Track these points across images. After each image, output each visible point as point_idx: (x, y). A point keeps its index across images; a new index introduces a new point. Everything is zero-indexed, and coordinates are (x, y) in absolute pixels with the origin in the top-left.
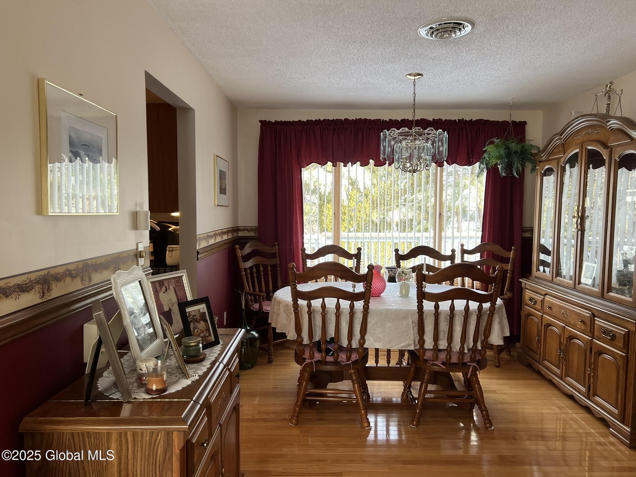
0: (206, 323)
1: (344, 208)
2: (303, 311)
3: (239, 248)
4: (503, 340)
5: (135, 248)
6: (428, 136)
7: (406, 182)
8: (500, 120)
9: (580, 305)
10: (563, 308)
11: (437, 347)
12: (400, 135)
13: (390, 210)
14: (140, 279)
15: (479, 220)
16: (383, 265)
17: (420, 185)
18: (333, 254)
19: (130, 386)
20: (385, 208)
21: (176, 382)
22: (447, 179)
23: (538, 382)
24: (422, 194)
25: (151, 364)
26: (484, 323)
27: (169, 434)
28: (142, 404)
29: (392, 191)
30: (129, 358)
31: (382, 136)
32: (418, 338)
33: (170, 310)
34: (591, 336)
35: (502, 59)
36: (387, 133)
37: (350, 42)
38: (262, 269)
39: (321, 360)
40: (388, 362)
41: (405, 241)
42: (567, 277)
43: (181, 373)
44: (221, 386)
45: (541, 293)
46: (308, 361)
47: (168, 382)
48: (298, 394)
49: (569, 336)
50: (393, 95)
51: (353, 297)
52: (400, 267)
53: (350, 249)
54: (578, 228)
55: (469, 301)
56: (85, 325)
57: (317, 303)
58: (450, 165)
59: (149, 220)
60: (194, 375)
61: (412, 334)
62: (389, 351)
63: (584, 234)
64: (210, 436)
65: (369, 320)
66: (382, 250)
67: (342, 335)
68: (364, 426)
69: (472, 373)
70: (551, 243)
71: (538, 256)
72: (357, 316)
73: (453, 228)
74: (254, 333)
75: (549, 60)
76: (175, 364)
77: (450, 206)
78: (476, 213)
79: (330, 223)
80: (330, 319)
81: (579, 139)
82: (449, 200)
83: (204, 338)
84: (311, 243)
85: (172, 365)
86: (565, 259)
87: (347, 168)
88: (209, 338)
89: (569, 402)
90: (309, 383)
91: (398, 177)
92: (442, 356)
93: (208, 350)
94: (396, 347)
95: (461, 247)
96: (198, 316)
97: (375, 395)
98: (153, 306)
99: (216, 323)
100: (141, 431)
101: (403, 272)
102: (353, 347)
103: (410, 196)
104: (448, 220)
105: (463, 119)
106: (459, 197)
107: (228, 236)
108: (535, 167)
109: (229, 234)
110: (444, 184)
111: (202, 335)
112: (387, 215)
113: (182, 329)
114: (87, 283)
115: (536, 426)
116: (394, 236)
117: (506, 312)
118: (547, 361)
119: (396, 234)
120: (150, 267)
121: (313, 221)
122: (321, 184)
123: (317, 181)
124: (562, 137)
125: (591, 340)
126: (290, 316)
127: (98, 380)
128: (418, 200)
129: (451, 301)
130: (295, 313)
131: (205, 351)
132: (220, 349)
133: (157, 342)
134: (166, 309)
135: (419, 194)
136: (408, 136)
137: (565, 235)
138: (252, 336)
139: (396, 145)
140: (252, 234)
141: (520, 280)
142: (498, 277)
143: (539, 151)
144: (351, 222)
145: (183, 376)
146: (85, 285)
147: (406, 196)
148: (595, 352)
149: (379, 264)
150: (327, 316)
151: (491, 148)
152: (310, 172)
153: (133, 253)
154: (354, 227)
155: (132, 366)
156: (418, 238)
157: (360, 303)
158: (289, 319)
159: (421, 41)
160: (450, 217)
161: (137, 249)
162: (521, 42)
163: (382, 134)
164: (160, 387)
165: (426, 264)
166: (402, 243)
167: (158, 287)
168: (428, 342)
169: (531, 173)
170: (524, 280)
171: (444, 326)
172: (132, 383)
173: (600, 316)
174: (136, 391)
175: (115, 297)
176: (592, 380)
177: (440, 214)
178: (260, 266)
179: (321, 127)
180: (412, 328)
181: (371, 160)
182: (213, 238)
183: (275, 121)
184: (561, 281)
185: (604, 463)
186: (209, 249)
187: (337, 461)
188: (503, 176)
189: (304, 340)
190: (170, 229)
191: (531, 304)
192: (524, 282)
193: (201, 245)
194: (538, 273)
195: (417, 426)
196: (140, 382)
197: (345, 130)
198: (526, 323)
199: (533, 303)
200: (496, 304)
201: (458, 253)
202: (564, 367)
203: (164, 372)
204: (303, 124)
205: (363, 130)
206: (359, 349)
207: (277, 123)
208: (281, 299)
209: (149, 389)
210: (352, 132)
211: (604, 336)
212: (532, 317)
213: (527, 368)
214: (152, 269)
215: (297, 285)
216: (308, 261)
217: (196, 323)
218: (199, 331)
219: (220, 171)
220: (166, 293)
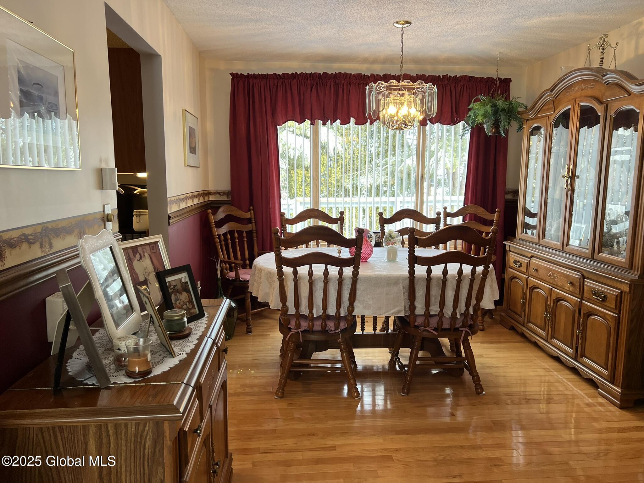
0: (189, 294)
2: (288, 279)
3: (211, 213)
4: (494, 304)
5: (102, 210)
9: (569, 267)
10: (550, 270)
11: (429, 313)
12: (387, 89)
14: (111, 245)
16: (371, 228)
18: (312, 219)
19: (106, 369)
21: (162, 361)
23: (523, 344)
25: (131, 342)
27: (158, 424)
28: (126, 387)
30: (102, 335)
31: (367, 89)
32: (409, 304)
33: (146, 280)
34: (580, 297)
36: (374, 87)
38: (236, 235)
39: (308, 329)
40: (375, 328)
42: (555, 238)
43: (165, 351)
44: (210, 363)
45: (526, 255)
46: (294, 331)
47: (152, 362)
49: (557, 298)
51: (341, 263)
52: (384, 232)
54: (568, 188)
55: (463, 264)
56: (47, 299)
57: (303, 270)
58: (432, 124)
60: (181, 353)
61: (403, 299)
62: (375, 318)
63: (574, 194)
64: (202, 419)
65: (358, 286)
68: (354, 396)
69: (464, 338)
71: (523, 219)
72: (345, 283)
76: (157, 341)
81: (571, 95)
83: (188, 310)
85: (154, 342)
87: (326, 126)
88: (192, 311)
92: (434, 322)
93: (193, 324)
94: (383, 314)
95: (443, 210)
96: (179, 287)
99: (199, 293)
100: (126, 422)
101: (390, 236)
102: (342, 315)
105: (447, 75)
107: (199, 199)
108: (522, 126)
111: (185, 307)
114: (47, 250)
115: (518, 389)
118: (532, 324)
120: (119, 232)
122: (290, 148)
124: (553, 93)
125: (579, 302)
126: (274, 284)
127: (67, 363)
130: (279, 280)
131: (190, 324)
132: (206, 322)
133: (133, 317)
134: (142, 279)
136: (396, 89)
140: (224, 198)
141: (504, 242)
142: (492, 239)
143: (526, 109)
145: (168, 355)
146: (45, 253)
148: (584, 313)
149: (367, 227)
150: (314, 283)
151: (477, 106)
153: (99, 216)
155: (107, 345)
156: (393, 203)
157: (349, 269)
158: (272, 287)
161: (104, 211)
163: (367, 87)
164: (144, 369)
168: (419, 307)
169: (518, 132)
170: (508, 242)
171: (435, 292)
172: (109, 365)
173: (589, 277)
174: (114, 375)
175: (84, 266)
176: (580, 341)
177: (422, 176)
178: (235, 233)
179: (298, 82)
180: (403, 293)
181: (352, 119)
182: (184, 201)
183: (248, 74)
184: (548, 243)
185: (595, 425)
186: (180, 213)
187: (328, 434)
188: (489, 136)
189: (289, 310)
190: (136, 192)
191: (516, 266)
192: (508, 245)
193: (172, 209)
194: (523, 235)
195: (407, 394)
196: (118, 364)
197: (324, 85)
198: (510, 286)
199: (518, 266)
200: (489, 267)
201: (442, 216)
202: (550, 329)
203: (147, 352)
204: (279, 77)
205: (343, 85)
206: (347, 317)
207: (249, 76)
208: (262, 266)
209: (130, 371)
210: (332, 87)
211: (594, 297)
212: (516, 280)
213: (510, 331)
214: (121, 235)
215: (282, 251)
216: (288, 226)
217: (178, 294)
218: (182, 303)
219: (190, 128)
220: (140, 261)
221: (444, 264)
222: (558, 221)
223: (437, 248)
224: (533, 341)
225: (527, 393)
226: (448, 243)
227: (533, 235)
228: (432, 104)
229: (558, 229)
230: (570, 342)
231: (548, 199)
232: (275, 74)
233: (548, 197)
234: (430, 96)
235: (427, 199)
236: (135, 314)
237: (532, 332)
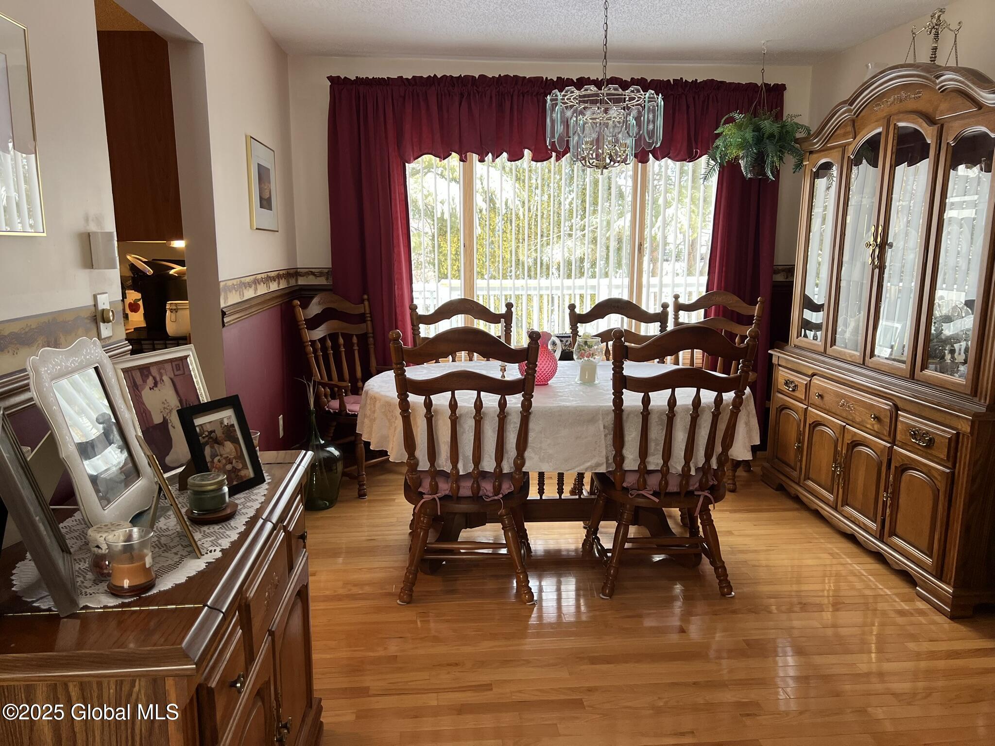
0: (237, 446)
2: (417, 414)
3: (300, 306)
4: (751, 452)
5: (92, 303)
6: (631, 104)
9: (874, 392)
10: (843, 396)
11: (645, 467)
12: (581, 101)
14: (97, 365)
16: (552, 330)
17: (595, 203)
18: (463, 315)
19: (79, 579)
21: (175, 566)
23: (796, 514)
24: (599, 217)
25: (118, 536)
26: (722, 427)
27: (157, 682)
28: (105, 616)
31: (549, 101)
32: (614, 452)
33: (165, 422)
34: (890, 441)
36: (560, 97)
38: (341, 341)
39: (451, 494)
40: (561, 490)
42: (852, 346)
43: (187, 546)
44: (269, 562)
45: (805, 372)
46: (427, 497)
47: (155, 569)
48: (412, 549)
49: (852, 442)
51: (502, 388)
52: (578, 335)
53: (494, 305)
54: (874, 263)
55: (701, 389)
57: (441, 400)
58: (658, 160)
60: (213, 549)
61: (604, 446)
62: (561, 476)
63: (883, 274)
64: (250, 659)
65: (532, 425)
68: (523, 600)
69: (702, 507)
71: (801, 313)
72: (510, 420)
74: (332, 449)
76: (174, 526)
81: (883, 110)
83: (233, 474)
84: (425, 298)
85: (170, 528)
87: (485, 164)
88: (243, 473)
92: (653, 482)
93: (244, 496)
95: (674, 299)
96: (219, 433)
99: (256, 442)
100: (99, 679)
101: (586, 343)
102: (505, 471)
103: (579, 221)
105: (681, 78)
107: (279, 284)
108: (802, 162)
109: (281, 281)
111: (229, 467)
115: (788, 588)
118: (812, 481)
119: (556, 282)
120: (126, 340)
124: (852, 108)
125: (889, 448)
126: (394, 422)
127: (15, 568)
128: (592, 227)
130: (403, 417)
131: (235, 497)
132: (266, 492)
133: (139, 484)
134: (157, 419)
135: (594, 217)
138: (329, 455)
140: (322, 281)
141: (769, 352)
142: (750, 347)
143: (809, 134)
145: (190, 553)
147: (573, 221)
148: (896, 467)
149: (546, 328)
150: (460, 421)
151: (730, 130)
153: (87, 314)
156: (593, 288)
157: (516, 398)
158: (392, 427)
161: (96, 305)
163: (549, 97)
164: (140, 581)
168: (630, 459)
169: (794, 172)
170: (776, 351)
171: (657, 433)
172: (83, 573)
173: (907, 408)
174: (88, 591)
175: (39, 405)
176: (888, 510)
177: (640, 245)
178: (338, 337)
179: (439, 90)
180: (603, 436)
181: (527, 151)
182: (250, 287)
183: (357, 77)
184: (840, 352)
185: (912, 646)
186: (243, 306)
187: (481, 663)
188: (747, 179)
189: (420, 464)
190: (172, 272)
191: (788, 390)
192: (775, 355)
193: (228, 300)
194: (800, 340)
195: (610, 595)
196: (98, 571)
197: (481, 96)
198: (778, 421)
199: (791, 389)
200: (744, 394)
201: (671, 310)
202: (841, 490)
203: (145, 551)
204: (406, 83)
205: (512, 96)
206: (514, 474)
207: (360, 82)
208: (377, 392)
209: (115, 585)
210: (494, 99)
211: (914, 441)
212: (788, 411)
213: (778, 492)
214: (131, 345)
215: (406, 368)
216: (422, 327)
217: (216, 446)
218: (224, 461)
219: (260, 166)
220: (155, 389)
221: (671, 390)
222: (857, 317)
223: (662, 362)
224: (813, 508)
225: (803, 594)
226: (681, 353)
227: (816, 340)
228: (654, 125)
229: (856, 329)
230: (872, 511)
231: (842, 281)
232: (402, 77)
233: (842, 278)
234: (651, 112)
235: (648, 282)
236: (142, 482)
237: (812, 494)
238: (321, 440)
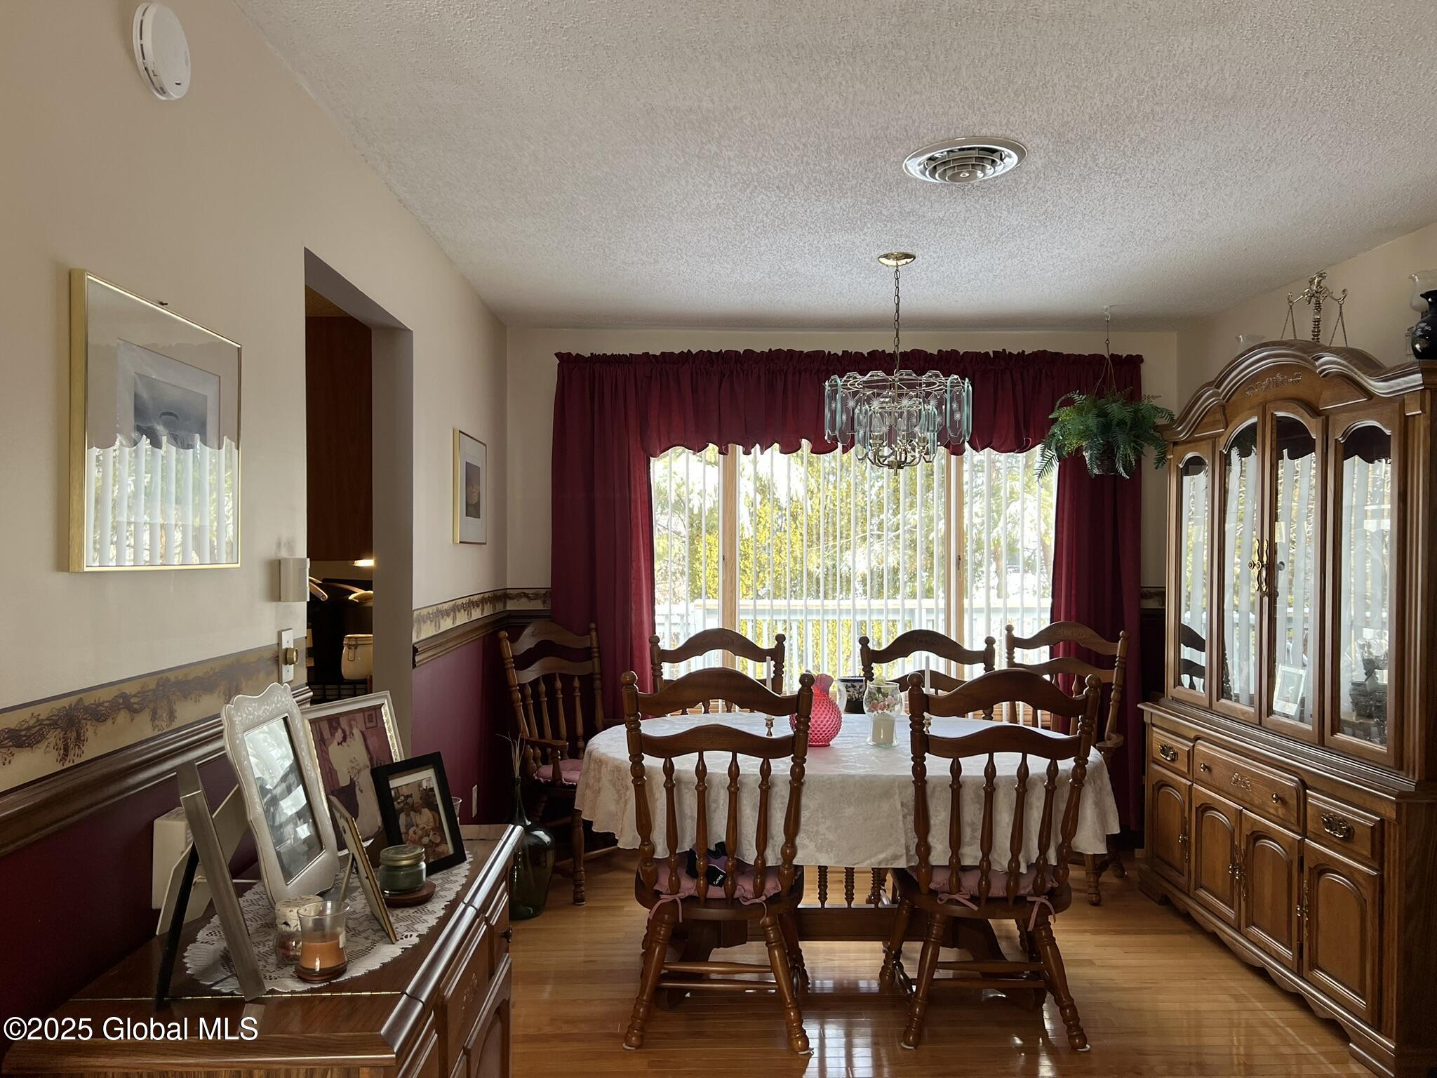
0: (436, 814)
1: (743, 544)
2: (654, 783)
3: (508, 638)
4: (1105, 844)
5: (275, 641)
6: (930, 389)
7: (882, 487)
8: (1086, 352)
9: (1274, 762)
10: (1236, 769)
11: (959, 861)
12: (867, 387)
13: (847, 549)
14: (287, 715)
15: (1045, 571)
16: (834, 672)
17: (913, 493)
18: (721, 651)
19: (261, 963)
20: (837, 543)
21: (367, 951)
22: (972, 480)
24: (918, 512)
25: (309, 910)
26: (1061, 806)
27: (349, 1073)
28: (294, 1000)
29: (852, 506)
30: (258, 896)
31: (827, 388)
32: (916, 840)
33: (352, 784)
34: (1300, 831)
35: (1085, 224)
36: (839, 382)
37: (756, 187)
38: (559, 684)
39: (696, 894)
40: (849, 896)
41: (882, 617)
42: (1244, 699)
43: (378, 930)
44: (469, 958)
45: (1186, 734)
46: (666, 898)
47: (348, 951)
48: (643, 975)
49: (1253, 833)
50: (849, 299)
51: (766, 748)
52: (872, 680)
53: (759, 635)
54: (1261, 589)
55: (1028, 755)
56: (157, 822)
57: (685, 764)
58: (977, 451)
59: (308, 577)
60: (409, 934)
61: (903, 831)
62: (850, 872)
63: (1275, 602)
65: (804, 800)
66: (830, 638)
67: (743, 836)
68: (796, 1047)
69: (1038, 920)
70: (1204, 622)
71: (1178, 651)
72: (777, 793)
73: (988, 589)
74: (540, 834)
75: (1185, 228)
76: (363, 908)
77: (980, 539)
78: (1039, 555)
79: (714, 576)
80: (716, 801)
81: (1257, 396)
82: (978, 526)
83: (431, 847)
84: (671, 624)
85: (358, 911)
86: (1236, 659)
87: (751, 457)
88: (441, 848)
89: (1257, 984)
90: (670, 950)
91: (863, 475)
92: (971, 882)
93: (441, 876)
94: (866, 863)
95: (1006, 631)
96: (416, 799)
97: (819, 975)
98: (314, 772)
99: (457, 812)
100: (286, 1067)
101: (879, 690)
102: (769, 864)
103: (892, 517)
104: (976, 570)
105: (1004, 350)
106: (999, 520)
107: (483, 610)
108: (1165, 456)
109: (486, 607)
110: (965, 491)
111: (425, 840)
112: (841, 559)
113: (379, 827)
114: (164, 724)
115: (1185, 1041)
116: (858, 607)
117: (1110, 778)
118: (1205, 890)
119: (861, 603)
120: (307, 685)
121: (674, 574)
123: (683, 484)
124: (1220, 391)
125: (1299, 841)
126: (625, 794)
127: (186, 950)
128: (909, 526)
129: (988, 754)
130: (636, 786)
131: (432, 877)
132: (467, 873)
134: (344, 781)
135: (911, 512)
136: (884, 388)
137: (1236, 602)
138: (535, 841)
139: (859, 407)
140: (538, 605)
141: (1139, 706)
142: (1090, 700)
143: (1172, 419)
144: (761, 575)
145: (383, 937)
146: (159, 730)
147: (881, 517)
148: (1310, 868)
149: (826, 671)
150: (709, 793)
151: (1067, 415)
152: (668, 464)
153: (269, 655)
154: (767, 585)
155: (264, 916)
157: (784, 763)
158: (623, 800)
159: (909, 185)
160: (980, 564)
161: (279, 644)
162: (1124, 190)
163: (827, 383)
164: (330, 964)
165: (932, 672)
166: (875, 623)
167: (325, 731)
168: (938, 849)
169: (1157, 468)
170: (1148, 706)
171: (972, 813)
172: (264, 956)
173: (1318, 786)
174: (273, 975)
175: (230, 756)
176: (1305, 932)
177: (959, 559)
178: (555, 680)
179: (694, 369)
180: (901, 817)
181: (804, 441)
182: (448, 616)
183: (592, 354)
184: (1229, 707)
186: (439, 641)
188: (1094, 475)
189: (657, 849)
190: (351, 597)
191: (1166, 760)
192: (1147, 711)
193: (422, 633)
194: (1178, 691)
195: (915, 1044)
196: (283, 954)
197: (747, 374)
198: (1155, 802)
199: (1168, 759)
201: (1000, 647)
202: (1243, 904)
203: (339, 929)
204: (654, 360)
205: (786, 375)
206: (781, 868)
207: (595, 359)
208: (603, 754)
209: (304, 968)
210: (763, 380)
211: (1328, 831)
212: (1169, 790)
213: (1161, 907)
214: (312, 690)
215: (641, 722)
216: (666, 666)
217: (412, 813)
218: (420, 833)
219: (468, 465)
220: (343, 744)
224: (1210, 931)
225: (1203, 1050)
226: (997, 706)
230: (1284, 932)
232: (648, 353)
234: (955, 400)
236: (325, 855)
237: (1207, 908)
238: (527, 821)
